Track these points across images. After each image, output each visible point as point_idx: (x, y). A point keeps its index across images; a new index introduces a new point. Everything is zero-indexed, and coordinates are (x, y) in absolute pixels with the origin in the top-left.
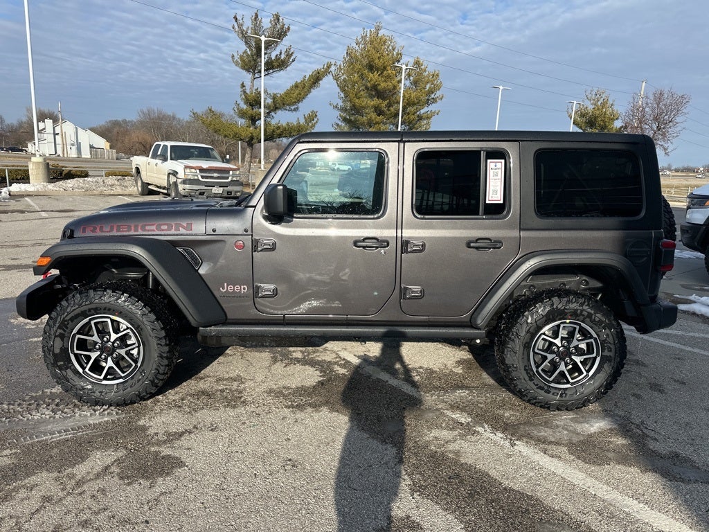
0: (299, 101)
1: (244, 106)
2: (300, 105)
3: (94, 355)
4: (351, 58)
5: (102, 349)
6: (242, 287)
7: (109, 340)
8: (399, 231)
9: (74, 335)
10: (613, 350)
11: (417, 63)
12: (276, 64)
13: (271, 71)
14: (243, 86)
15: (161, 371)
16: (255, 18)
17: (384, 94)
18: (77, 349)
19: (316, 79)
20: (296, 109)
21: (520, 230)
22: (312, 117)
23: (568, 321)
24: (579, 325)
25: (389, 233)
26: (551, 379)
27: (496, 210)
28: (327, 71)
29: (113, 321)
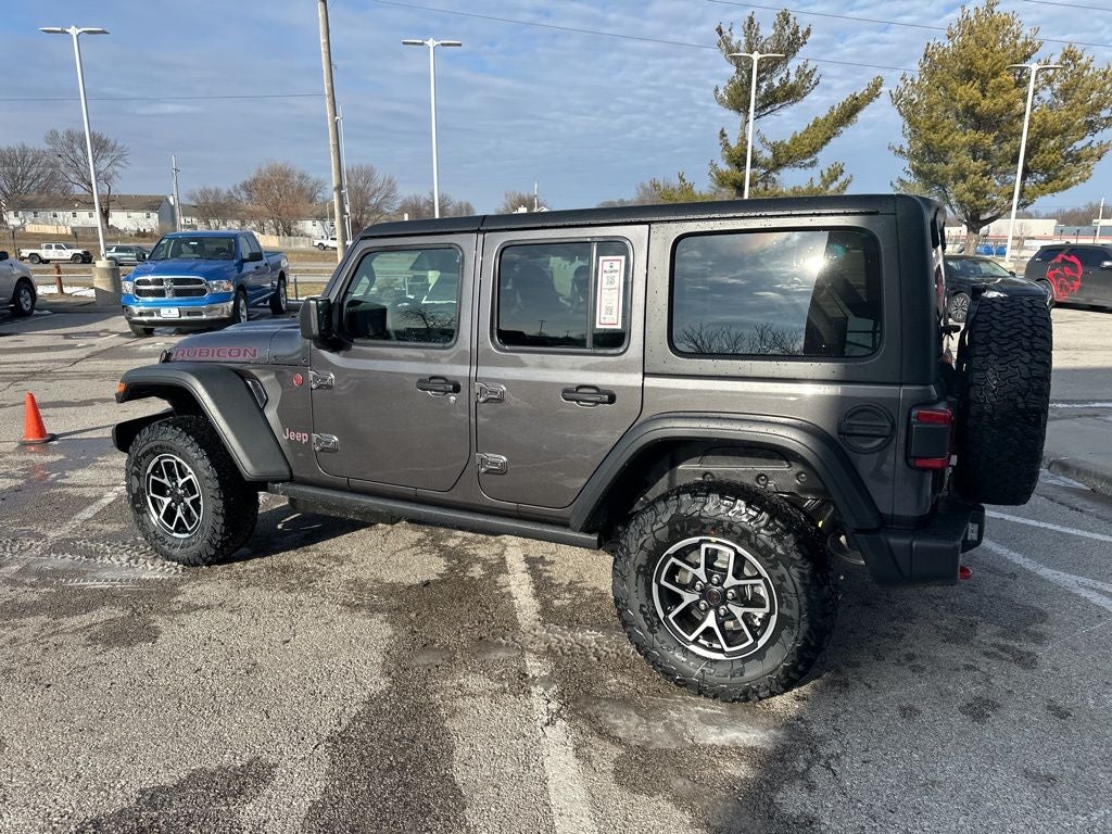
0: (815, 150)
1: (724, 167)
2: (819, 155)
3: (167, 501)
4: (934, 64)
5: (173, 495)
6: (302, 435)
7: (177, 486)
8: (473, 369)
9: (149, 476)
10: (796, 606)
11: (1070, 56)
12: (780, 94)
13: (778, 105)
14: (723, 135)
16: (749, 25)
18: (153, 492)
19: (850, 112)
20: (812, 164)
21: (644, 375)
22: (835, 174)
23: (713, 539)
24: (735, 550)
25: (460, 371)
26: (691, 638)
28: (873, 93)
29: (179, 464)
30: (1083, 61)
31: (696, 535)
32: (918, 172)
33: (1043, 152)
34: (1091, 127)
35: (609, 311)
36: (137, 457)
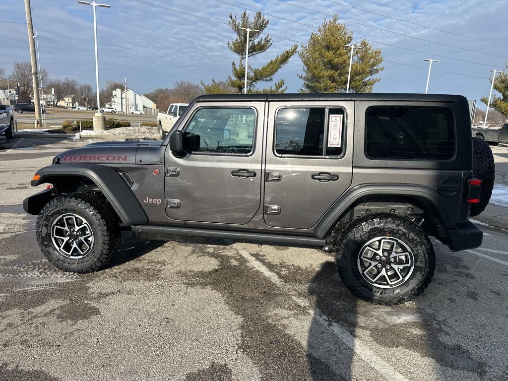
0: (272, 74)
1: (234, 79)
2: (273, 76)
3: (66, 239)
4: (314, 41)
5: (71, 236)
6: (158, 200)
7: (74, 230)
8: (264, 165)
9: (54, 226)
10: (424, 262)
11: (364, 44)
12: (257, 48)
13: (255, 53)
14: (234, 64)
15: (104, 253)
16: (244, 16)
17: (337, 67)
18: (56, 235)
19: (285, 58)
20: (270, 80)
21: (353, 167)
22: (281, 84)
23: (387, 237)
24: (397, 241)
25: (256, 167)
26: (374, 281)
27: (336, 152)
28: (294, 51)
29: (76, 218)
30: (368, 46)
31: (380, 236)
32: (308, 86)
33: (355, 81)
34: (371, 73)
35: (335, 139)
36: (47, 216)
